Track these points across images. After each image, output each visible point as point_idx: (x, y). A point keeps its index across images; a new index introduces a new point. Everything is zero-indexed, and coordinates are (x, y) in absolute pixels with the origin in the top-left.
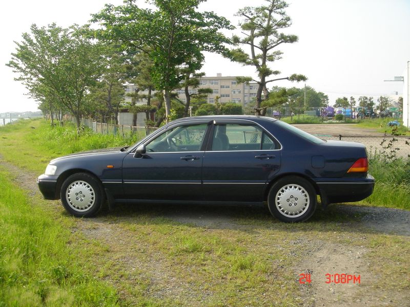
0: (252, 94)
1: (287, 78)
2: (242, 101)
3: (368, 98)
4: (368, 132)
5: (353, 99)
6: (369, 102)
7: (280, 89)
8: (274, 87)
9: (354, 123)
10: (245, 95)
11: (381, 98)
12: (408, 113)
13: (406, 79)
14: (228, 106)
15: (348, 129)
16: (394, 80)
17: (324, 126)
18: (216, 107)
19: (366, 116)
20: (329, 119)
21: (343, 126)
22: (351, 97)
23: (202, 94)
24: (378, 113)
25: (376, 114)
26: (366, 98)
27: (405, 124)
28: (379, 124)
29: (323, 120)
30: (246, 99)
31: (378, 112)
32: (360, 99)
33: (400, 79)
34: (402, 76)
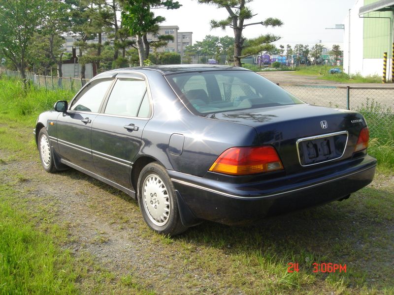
0: (185, 43)
1: (261, 23)
2: (176, 50)
3: (304, 46)
4: (310, 79)
5: (290, 47)
6: (304, 50)
7: (213, 38)
8: (207, 36)
9: (290, 70)
10: (179, 44)
11: (316, 45)
12: (349, 60)
13: (347, 27)
14: (167, 56)
15: (290, 76)
16: (335, 28)
17: (264, 73)
18: (156, 56)
19: (301, 64)
20: (266, 67)
21: (282, 73)
22: (288, 45)
23: (162, 42)
24: (312, 61)
25: (310, 61)
26: (302, 46)
27: (346, 72)
28: (317, 72)
29: (260, 68)
30: (179, 48)
31: (312, 59)
32: (296, 47)
33: (341, 27)
34: (342, 24)
